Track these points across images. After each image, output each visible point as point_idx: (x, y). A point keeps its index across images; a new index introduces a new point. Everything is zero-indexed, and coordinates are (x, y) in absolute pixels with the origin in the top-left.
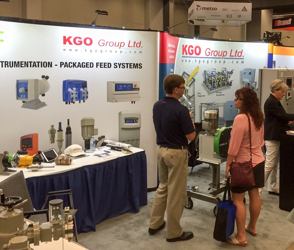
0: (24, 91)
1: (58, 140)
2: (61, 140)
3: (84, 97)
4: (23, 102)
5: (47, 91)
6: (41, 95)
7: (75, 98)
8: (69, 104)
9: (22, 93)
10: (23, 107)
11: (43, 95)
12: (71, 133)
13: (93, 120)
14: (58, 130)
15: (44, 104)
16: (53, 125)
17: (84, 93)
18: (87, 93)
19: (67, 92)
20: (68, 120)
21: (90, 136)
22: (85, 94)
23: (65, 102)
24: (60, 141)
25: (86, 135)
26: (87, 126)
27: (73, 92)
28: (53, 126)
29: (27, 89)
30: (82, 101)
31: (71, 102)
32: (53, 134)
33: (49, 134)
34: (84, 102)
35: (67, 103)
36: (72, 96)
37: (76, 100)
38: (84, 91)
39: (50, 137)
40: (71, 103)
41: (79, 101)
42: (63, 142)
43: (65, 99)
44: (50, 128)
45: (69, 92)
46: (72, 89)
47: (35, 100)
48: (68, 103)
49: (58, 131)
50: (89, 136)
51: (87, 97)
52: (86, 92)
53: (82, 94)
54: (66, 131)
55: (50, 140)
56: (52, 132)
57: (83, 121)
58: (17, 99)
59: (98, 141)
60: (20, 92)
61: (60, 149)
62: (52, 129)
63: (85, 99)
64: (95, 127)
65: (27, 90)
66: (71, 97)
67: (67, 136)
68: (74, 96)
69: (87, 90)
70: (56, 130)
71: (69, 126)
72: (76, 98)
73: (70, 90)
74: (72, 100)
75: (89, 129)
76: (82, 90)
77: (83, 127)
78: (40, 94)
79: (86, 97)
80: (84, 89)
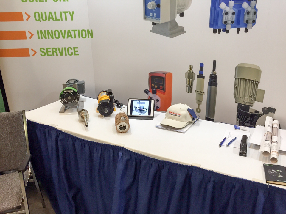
0: (155, 7)
1: (197, 91)
2: (201, 92)
3: (247, 21)
4: (154, 24)
5: (187, 9)
6: (179, 14)
7: (230, 22)
8: (219, 33)
9: (151, 10)
10: (153, 31)
11: (182, 15)
12: (216, 85)
13: (258, 72)
14: (198, 74)
15: (181, 31)
16: (192, 65)
17: (248, 13)
18: (255, 13)
19: (218, 9)
20: (215, 62)
21: (249, 100)
22: (251, 15)
23: (212, 29)
24: (199, 93)
25: (241, 96)
26: (246, 80)
27: (228, 9)
28: (191, 67)
29: (159, 4)
30: (242, 29)
31: (222, 29)
32: (191, 80)
33: (186, 77)
34: (246, 31)
35: (215, 32)
36: (225, 18)
37: (232, 27)
38: (250, 9)
39: (187, 83)
40: (222, 32)
41: (236, 29)
42: (204, 95)
43: (212, 23)
44: (187, 69)
45: (222, 10)
46: (227, 4)
47: (170, 22)
48: (217, 32)
49: (198, 77)
50: (247, 99)
51: (254, 22)
52: (253, 11)
53: (244, 15)
54: (210, 80)
55: (187, 87)
56: (190, 76)
57: (239, 69)
58: (145, 18)
59: (261, 115)
60: (149, 8)
61: (199, 105)
62: (190, 71)
63: (249, 25)
64: (260, 87)
65: (159, 6)
66: (224, 20)
67: (211, 88)
68: (230, 18)
69: (255, 7)
70: (195, 74)
71: (215, 73)
72: (232, 22)
73: (223, 5)
74: (225, 26)
75: (249, 86)
76: (245, 5)
77: (237, 79)
78: (177, 13)
79: (251, 21)
80: (249, 4)
